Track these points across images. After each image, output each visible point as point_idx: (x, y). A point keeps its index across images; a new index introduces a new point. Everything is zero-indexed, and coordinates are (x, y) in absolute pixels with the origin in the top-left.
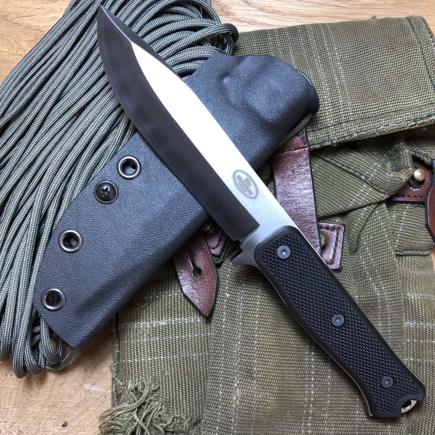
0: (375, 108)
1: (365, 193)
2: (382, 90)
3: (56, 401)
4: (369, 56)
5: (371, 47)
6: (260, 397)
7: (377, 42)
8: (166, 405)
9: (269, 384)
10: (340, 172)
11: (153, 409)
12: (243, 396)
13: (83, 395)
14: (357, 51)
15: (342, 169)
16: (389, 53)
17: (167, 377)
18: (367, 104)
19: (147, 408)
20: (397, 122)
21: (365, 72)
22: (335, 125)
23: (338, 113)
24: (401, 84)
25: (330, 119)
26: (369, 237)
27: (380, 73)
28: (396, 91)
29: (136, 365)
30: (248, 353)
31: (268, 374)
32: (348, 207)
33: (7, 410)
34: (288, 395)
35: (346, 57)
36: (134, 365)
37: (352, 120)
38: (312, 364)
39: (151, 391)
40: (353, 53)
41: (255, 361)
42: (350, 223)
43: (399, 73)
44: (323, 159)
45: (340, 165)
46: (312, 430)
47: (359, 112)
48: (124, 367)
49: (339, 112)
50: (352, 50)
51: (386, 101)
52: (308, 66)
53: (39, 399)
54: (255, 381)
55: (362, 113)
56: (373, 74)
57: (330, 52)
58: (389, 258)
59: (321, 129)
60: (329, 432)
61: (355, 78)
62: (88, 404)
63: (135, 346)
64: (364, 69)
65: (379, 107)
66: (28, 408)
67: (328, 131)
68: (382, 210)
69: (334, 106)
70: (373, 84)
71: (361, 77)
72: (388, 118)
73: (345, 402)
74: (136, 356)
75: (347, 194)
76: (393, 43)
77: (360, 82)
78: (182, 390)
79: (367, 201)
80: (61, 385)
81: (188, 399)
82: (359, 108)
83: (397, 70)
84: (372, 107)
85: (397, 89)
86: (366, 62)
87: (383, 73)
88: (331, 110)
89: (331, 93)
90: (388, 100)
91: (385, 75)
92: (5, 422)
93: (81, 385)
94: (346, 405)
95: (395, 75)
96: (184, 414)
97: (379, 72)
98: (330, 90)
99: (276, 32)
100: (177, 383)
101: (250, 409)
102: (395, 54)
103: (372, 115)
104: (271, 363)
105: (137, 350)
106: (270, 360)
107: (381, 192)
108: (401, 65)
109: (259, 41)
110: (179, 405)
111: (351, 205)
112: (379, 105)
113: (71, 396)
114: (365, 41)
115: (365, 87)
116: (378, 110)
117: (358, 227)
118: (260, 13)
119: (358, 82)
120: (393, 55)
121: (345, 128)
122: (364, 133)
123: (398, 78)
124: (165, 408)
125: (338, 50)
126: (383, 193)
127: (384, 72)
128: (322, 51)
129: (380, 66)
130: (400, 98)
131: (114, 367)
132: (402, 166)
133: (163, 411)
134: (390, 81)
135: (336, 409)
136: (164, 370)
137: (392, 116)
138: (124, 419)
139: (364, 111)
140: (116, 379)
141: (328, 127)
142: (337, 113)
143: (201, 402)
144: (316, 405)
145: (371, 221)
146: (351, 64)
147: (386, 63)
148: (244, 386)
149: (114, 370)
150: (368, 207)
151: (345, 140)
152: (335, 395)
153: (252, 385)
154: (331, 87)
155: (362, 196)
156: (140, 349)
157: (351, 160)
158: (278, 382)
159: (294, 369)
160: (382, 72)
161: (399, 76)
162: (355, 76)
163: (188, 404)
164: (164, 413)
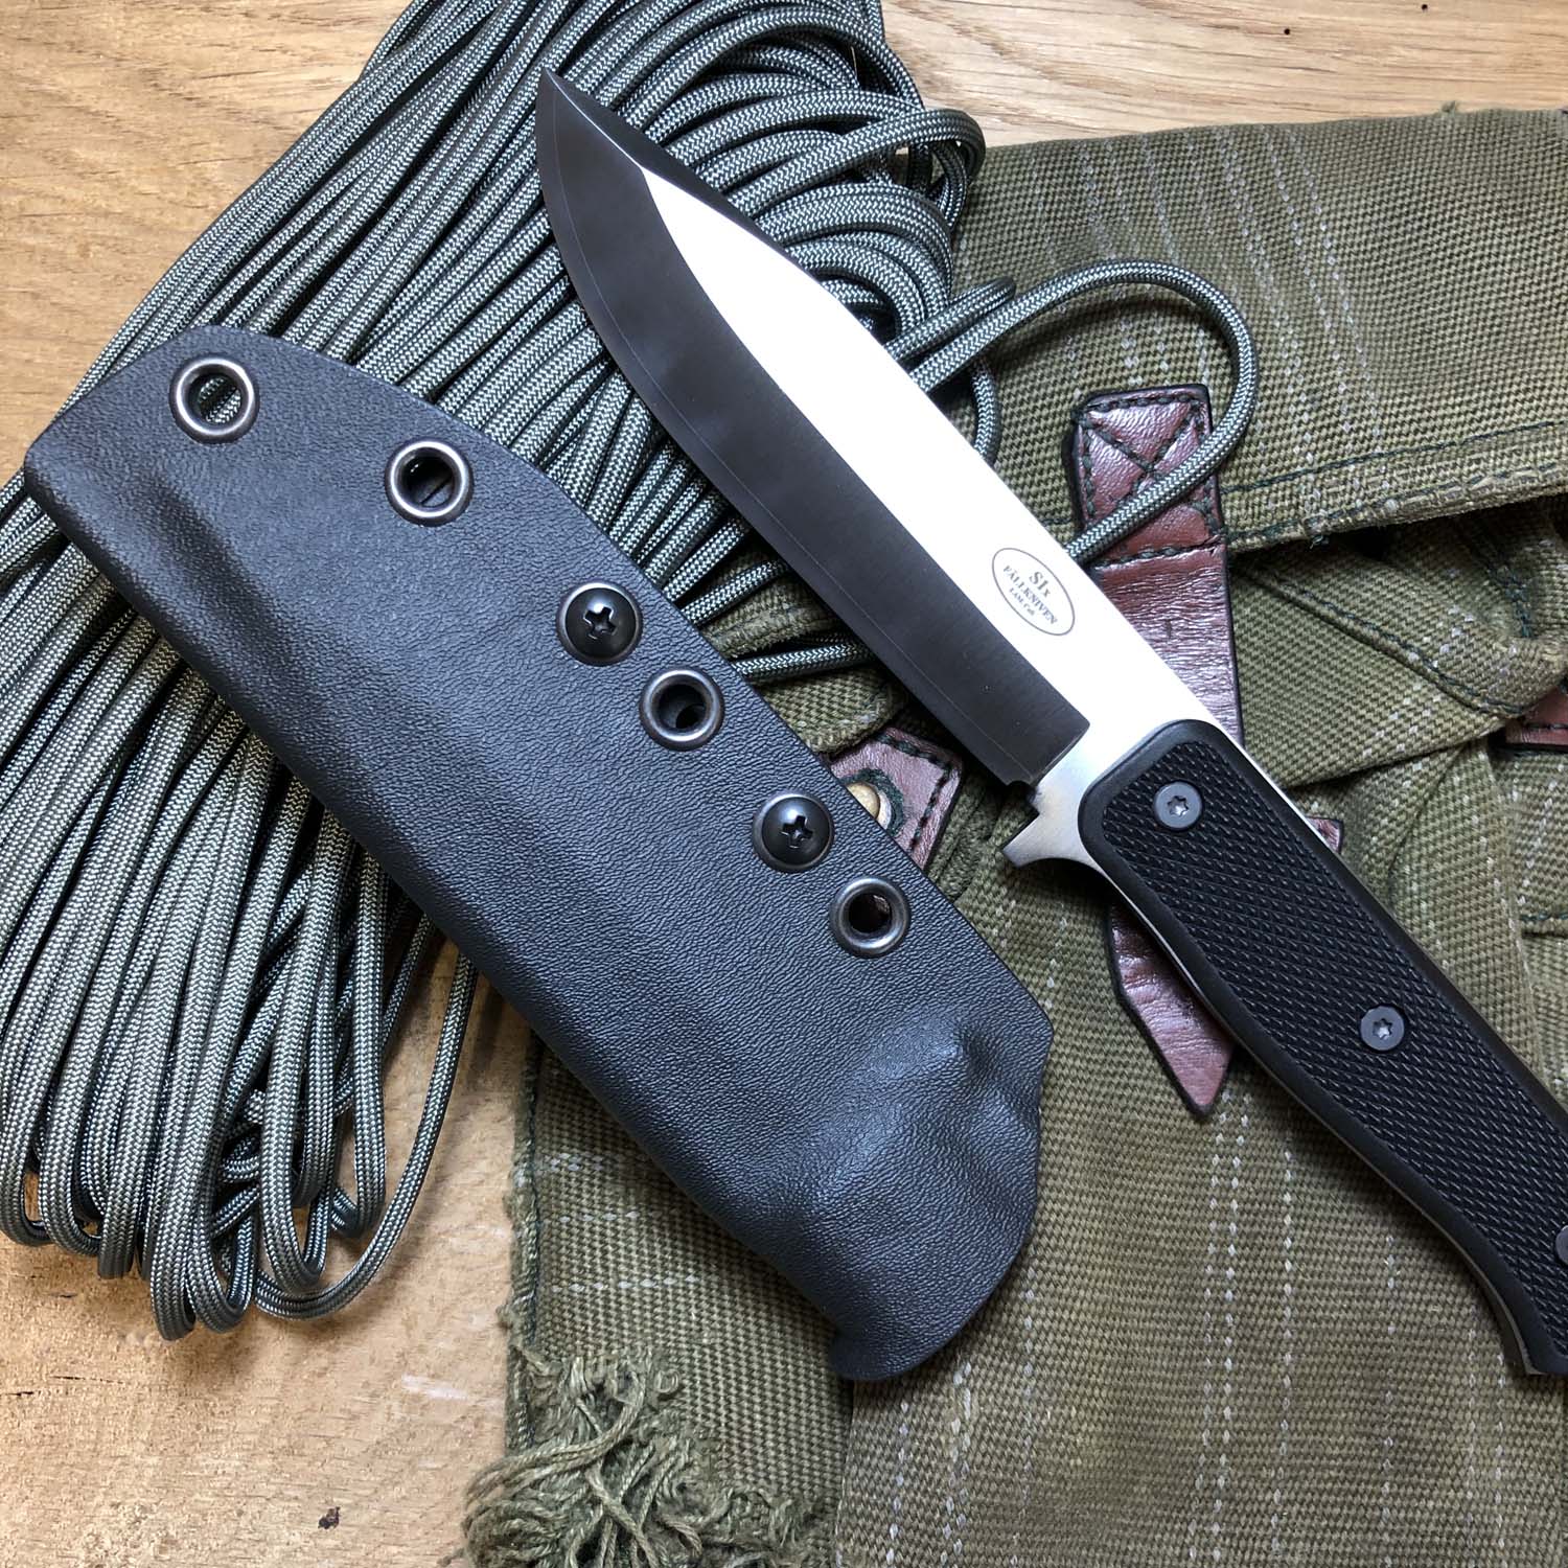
0: (1459, 414)
1: (1420, 709)
2: (1482, 356)
3: (299, 1435)
4: (1437, 237)
5: (1442, 208)
6: (1044, 1422)
7: (1464, 191)
8: (704, 1450)
9: (1076, 1378)
10: (1329, 635)
11: (660, 1463)
12: (984, 1419)
13: (398, 1415)
14: (1395, 221)
15: (1337, 626)
16: (1506, 230)
17: (707, 1351)
18: (1432, 400)
19: (636, 1459)
20: (1540, 464)
21: (1422, 292)
22: (1320, 470)
23: (1332, 430)
24: (1549, 336)
25: (1304, 449)
26: (1428, 867)
27: (1474, 296)
28: (1532, 358)
29: (601, 1303)
32: (1360, 758)
33: (123, 1464)
34: (1143, 1420)
35: (1357, 240)
36: (593, 1303)
37: (1381, 455)
38: (1228, 1311)
39: (653, 1396)
40: (1381, 225)
41: (1030, 1295)
42: (1363, 817)
43: (1545, 299)
44: (1269, 590)
45: (1332, 614)
46: (1225, 1550)
47: (1406, 427)
48: (556, 1311)
49: (1335, 426)
50: (1375, 217)
51: (1499, 391)
52: (1225, 267)
53: (240, 1424)
54: (1028, 1369)
55: (1416, 432)
56: (1451, 300)
57: (1299, 220)
58: (1497, 940)
59: (1271, 482)
60: (1288, 1558)
61: (1386, 312)
62: (415, 1446)
63: (597, 1237)
64: (1417, 283)
65: (1474, 412)
66: (199, 1457)
67: (1296, 490)
68: (1477, 771)
69: (1317, 404)
70: (1452, 335)
71: (1408, 307)
72: (1506, 451)
73: (1345, 1451)
74: (599, 1270)
75: (1355, 713)
76: (1520, 194)
77: (1405, 324)
78: (761, 1396)
79: (1426, 738)
80: (320, 1375)
81: (782, 1431)
82: (1405, 413)
83: (1534, 289)
84: (1450, 411)
85: (1538, 353)
86: (1425, 258)
87: (1486, 297)
88: (1306, 417)
89: (1306, 360)
90: (1507, 390)
91: (1492, 305)
92: (115, 1506)
93: (391, 1377)
94: (1348, 1463)
95: (1528, 304)
96: (769, 1482)
97: (1472, 292)
98: (1304, 348)
99: (1110, 148)
100: (744, 1371)
101: (1011, 1466)
102: (1529, 234)
103: (1449, 440)
104: (1085, 1305)
105: (605, 1252)
106: (1082, 1293)
107: (1475, 709)
108: (1548, 272)
109: (1051, 178)
110: (751, 1450)
111: (1370, 751)
112: (1473, 406)
113: (354, 1417)
114: (1424, 188)
115: (1425, 345)
116: (1472, 421)
117: (1390, 831)
118: (1045, 86)
119: (1398, 326)
120: (1520, 237)
121: (1357, 481)
122: (1421, 498)
123: (1538, 314)
124: (703, 1458)
125: (1329, 213)
126: (1483, 711)
127: (1491, 293)
128: (1270, 219)
129: (1475, 273)
130: (1548, 384)
131: (517, 1312)
132: (1549, 619)
133: (696, 1471)
134: (1512, 326)
135: (1310, 1475)
136: (698, 1323)
137: (1521, 443)
138: (557, 1496)
139: (1423, 424)
140: (526, 1353)
141: (1295, 475)
142: (1328, 427)
143: (831, 1440)
144: (1238, 1460)
145: (1437, 811)
146: (1373, 264)
147: (1496, 264)
148: (989, 1383)
149: (518, 1323)
150: (1427, 760)
151: (1355, 520)
152: (1307, 1425)
153: (1015, 1380)
154: (1306, 340)
155: (1409, 720)
156: (614, 1245)
157: (1369, 594)
158: (1111, 1370)
159: (1165, 1327)
160: (1483, 294)
161: (1542, 309)
162: (1388, 304)
163: (782, 1447)
164: (699, 1478)
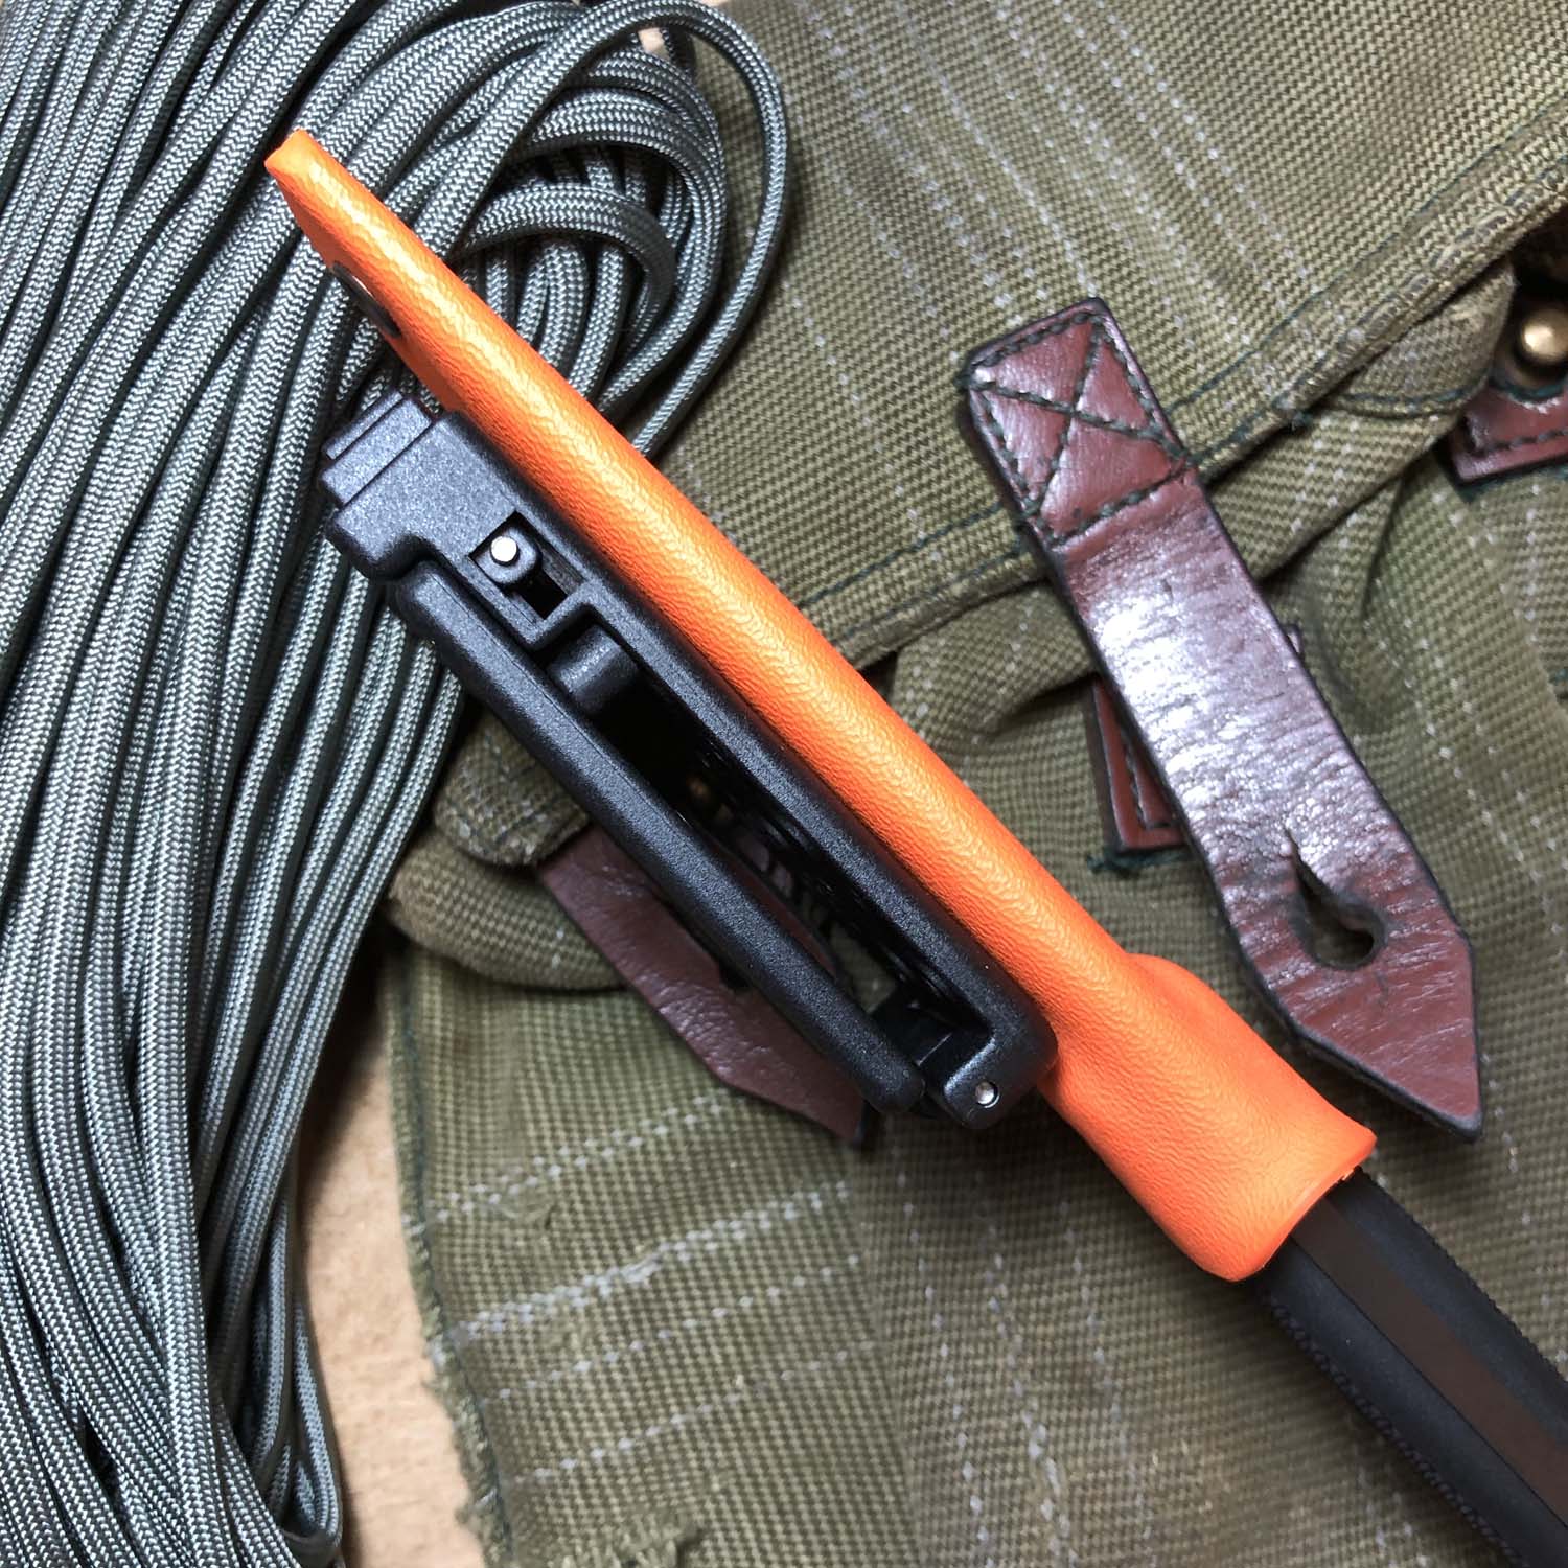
29: (575, 1483)
30: (1050, 1294)
31: (1160, 1361)
41: (1090, 1321)
48: (527, 1507)
57: (1105, 56)
63: (547, 1404)
74: (562, 1444)
105: (561, 1420)
125: (1135, 33)
156: (570, 1410)
